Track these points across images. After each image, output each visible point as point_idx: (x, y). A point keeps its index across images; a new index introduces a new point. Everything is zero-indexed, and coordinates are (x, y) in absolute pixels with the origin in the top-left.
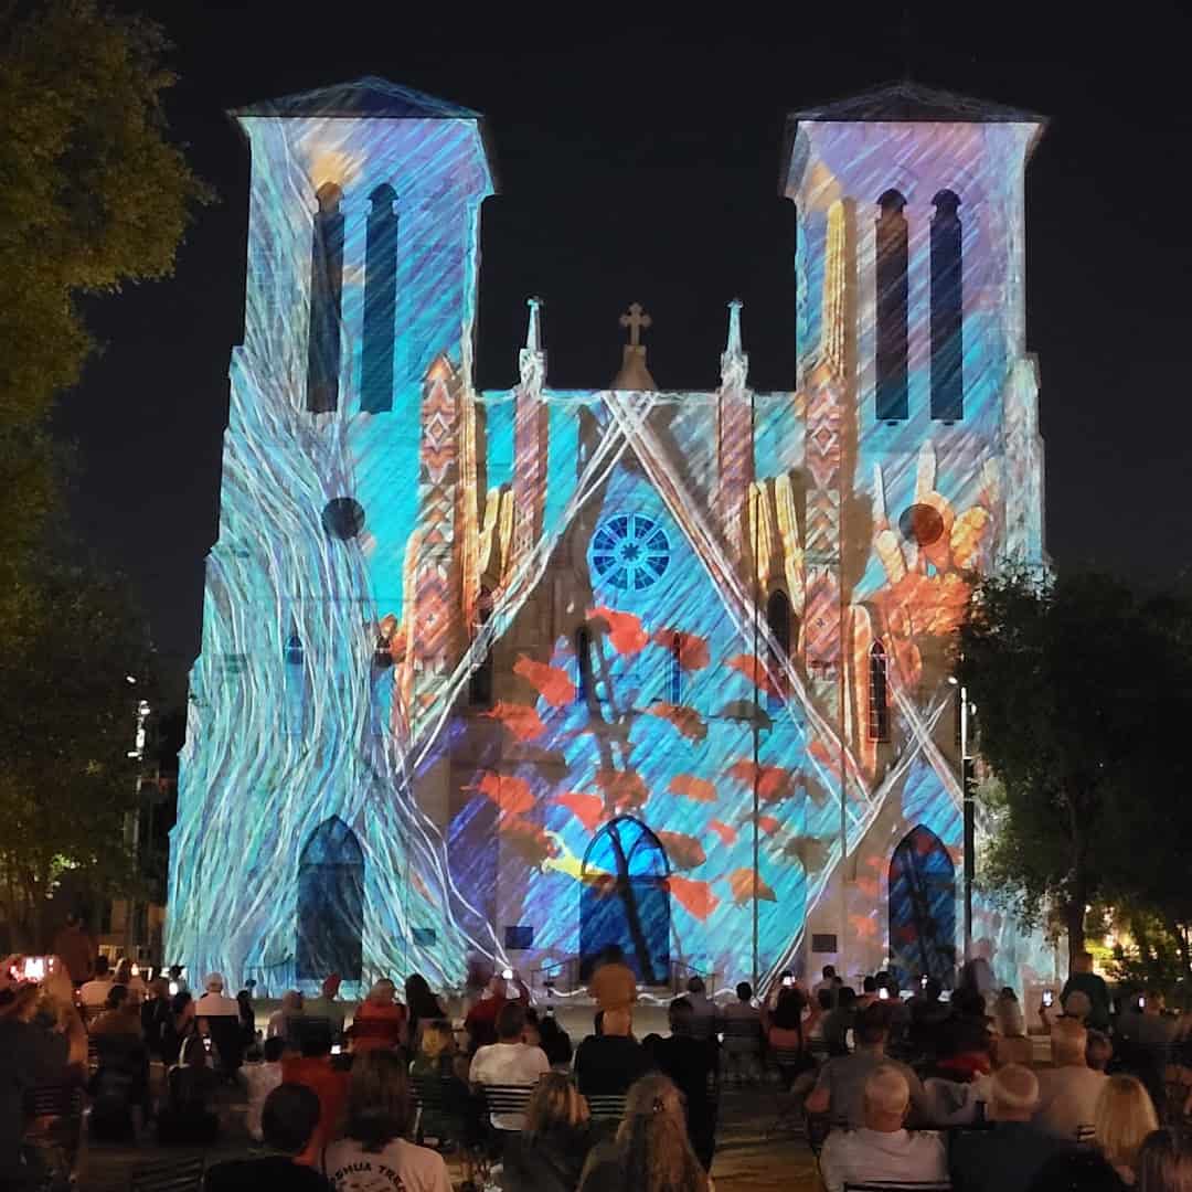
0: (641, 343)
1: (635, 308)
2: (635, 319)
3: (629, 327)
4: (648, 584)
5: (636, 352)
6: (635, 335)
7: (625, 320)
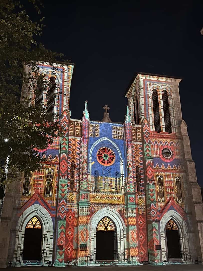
0: (108, 112)
1: (106, 106)
2: (106, 108)
3: (105, 109)
4: (110, 163)
5: (107, 114)
6: (106, 111)
7: (104, 108)
